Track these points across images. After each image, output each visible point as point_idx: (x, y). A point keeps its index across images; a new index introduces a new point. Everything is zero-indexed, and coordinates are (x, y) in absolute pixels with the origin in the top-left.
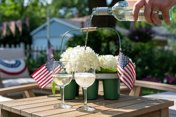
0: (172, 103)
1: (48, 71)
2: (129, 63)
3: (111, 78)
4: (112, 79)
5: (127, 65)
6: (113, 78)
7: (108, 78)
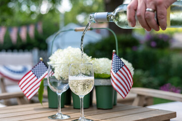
0: (174, 115)
1: (36, 78)
2: (124, 67)
3: (104, 84)
4: (105, 86)
5: (121, 70)
6: (106, 84)
7: (101, 84)
